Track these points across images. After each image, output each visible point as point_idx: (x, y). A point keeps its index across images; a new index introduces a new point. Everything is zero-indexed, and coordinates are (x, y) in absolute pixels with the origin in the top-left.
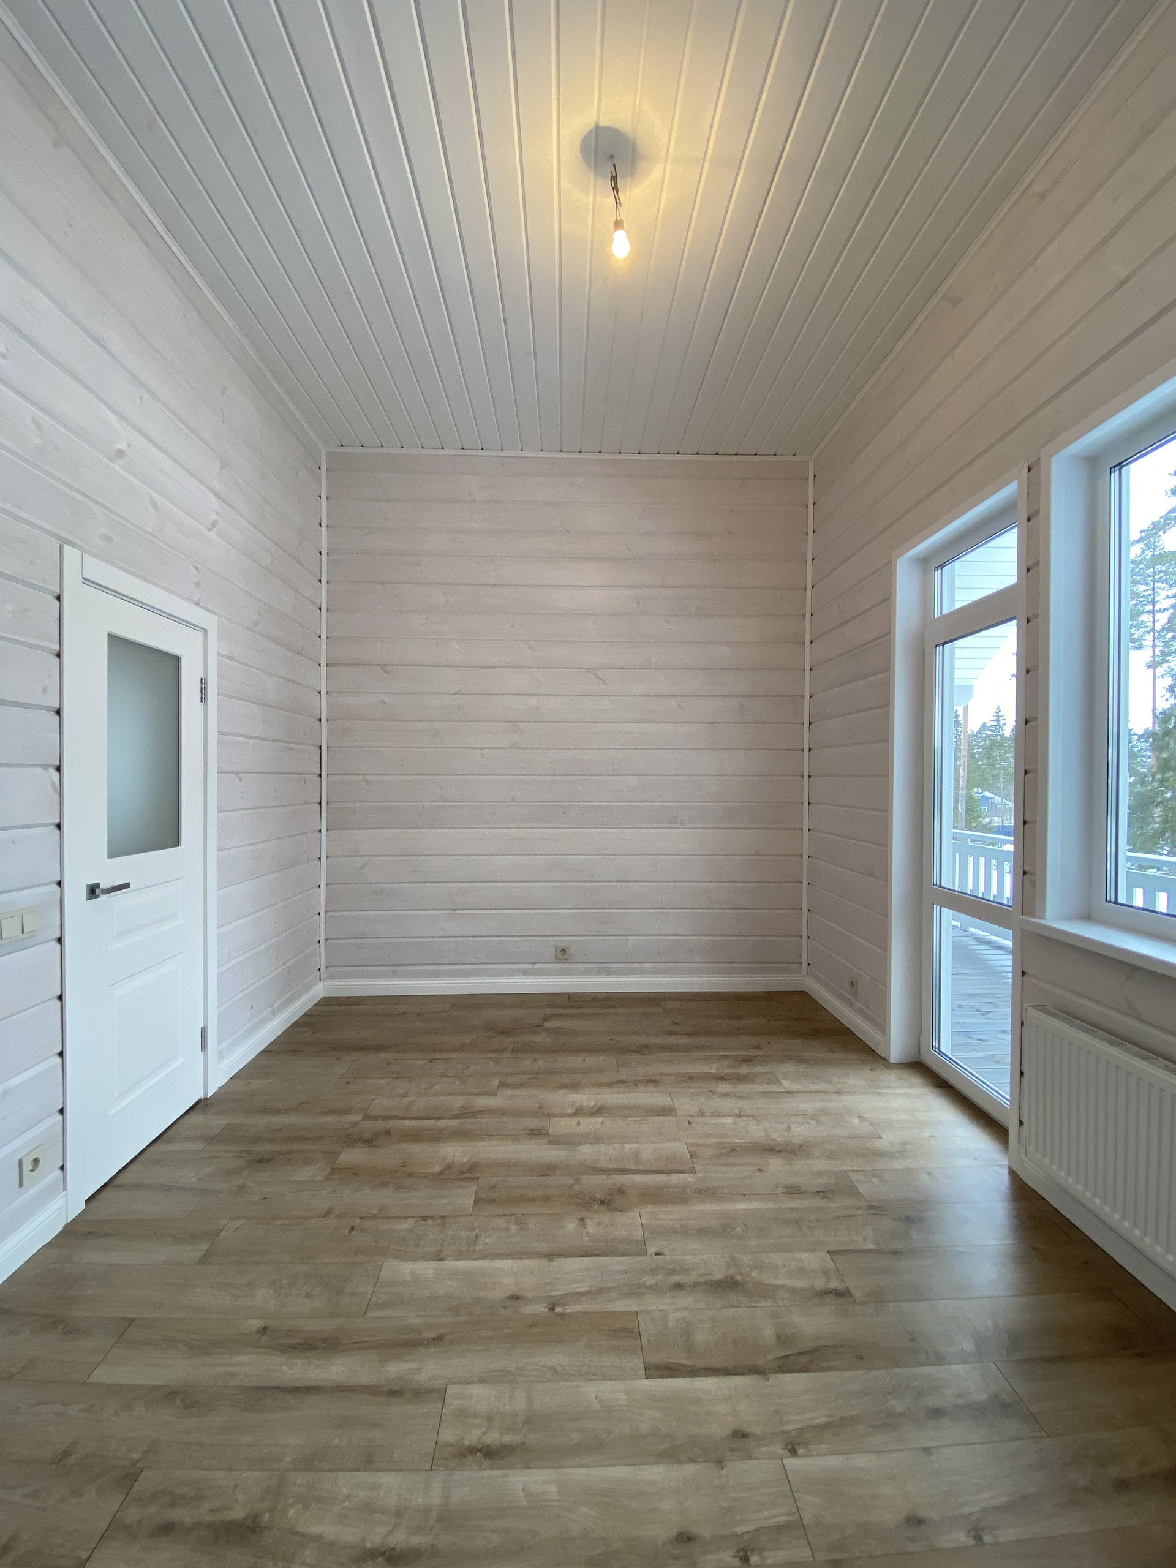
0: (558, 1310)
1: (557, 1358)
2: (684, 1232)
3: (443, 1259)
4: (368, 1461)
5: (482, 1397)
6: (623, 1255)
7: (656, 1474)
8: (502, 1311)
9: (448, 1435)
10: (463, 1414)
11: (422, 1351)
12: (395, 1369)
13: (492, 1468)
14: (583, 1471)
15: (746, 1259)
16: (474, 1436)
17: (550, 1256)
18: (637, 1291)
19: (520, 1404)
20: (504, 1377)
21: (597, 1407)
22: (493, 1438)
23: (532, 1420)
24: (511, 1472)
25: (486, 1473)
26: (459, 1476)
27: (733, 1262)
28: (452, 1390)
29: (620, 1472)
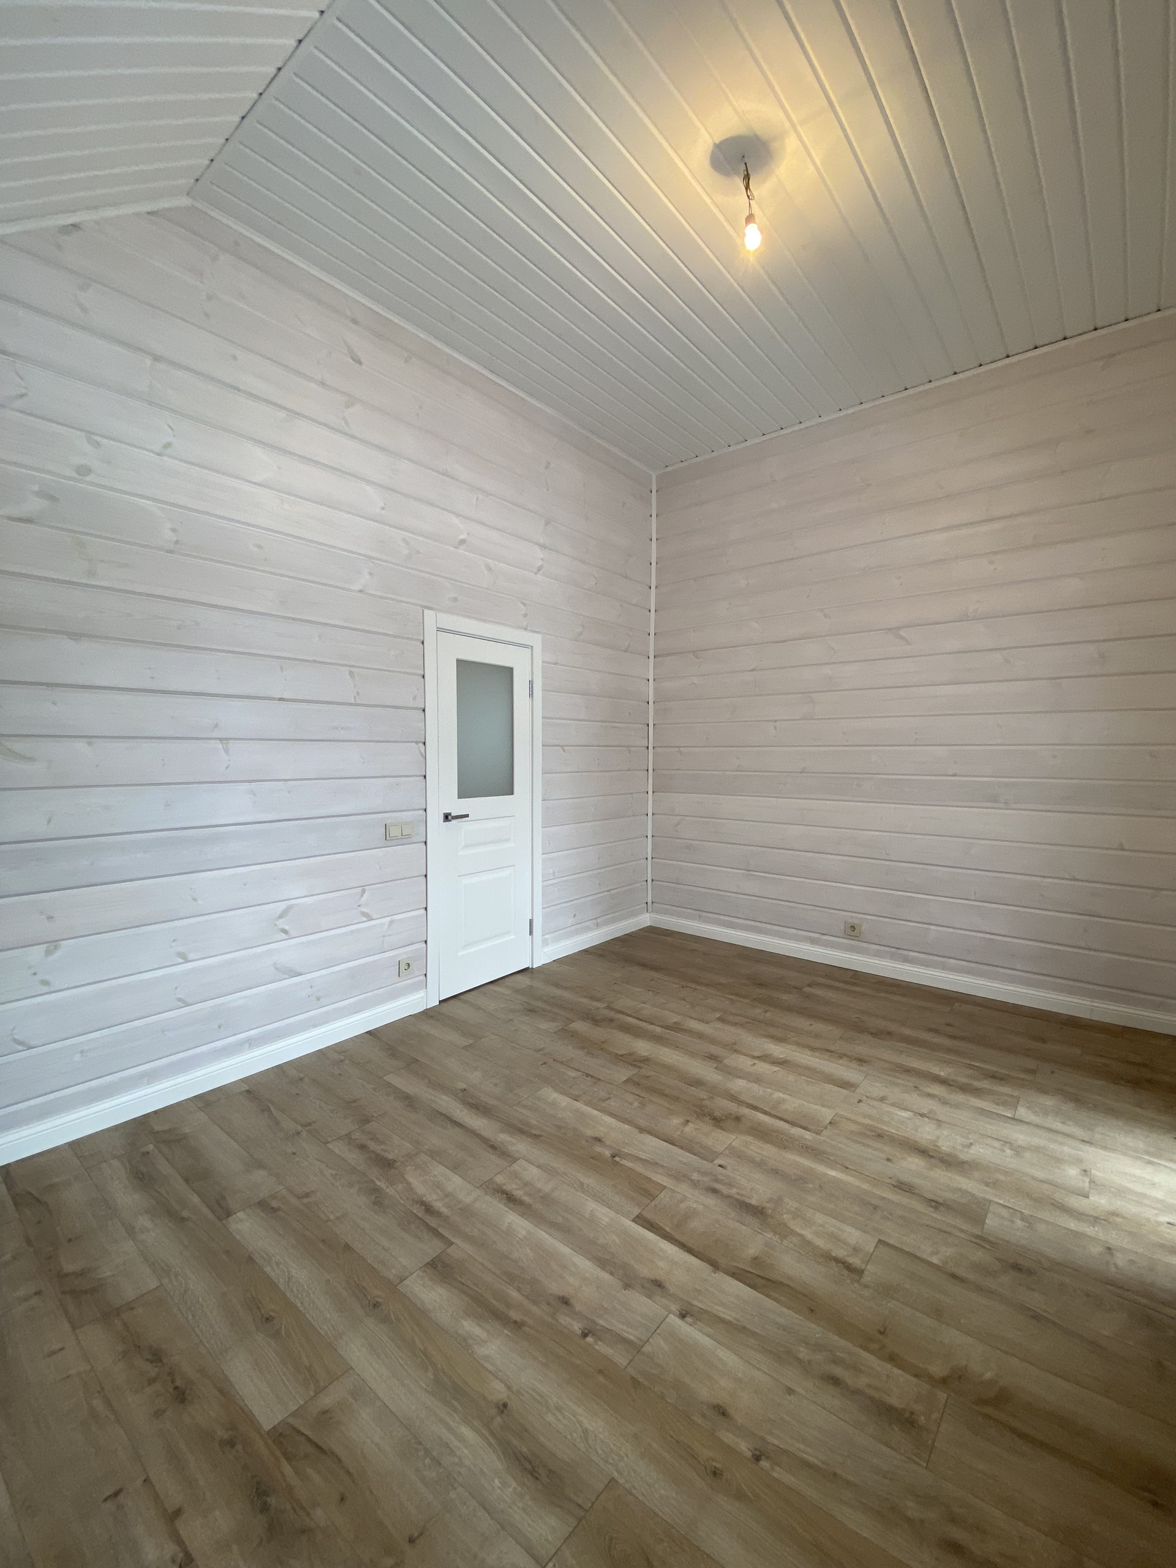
0: (617, 1159)
1: (590, 1181)
2: (760, 1165)
3: (577, 1101)
4: (455, 1168)
5: (532, 1173)
6: (694, 1154)
7: (584, 1264)
8: (584, 1142)
9: (499, 1179)
10: (515, 1176)
11: (524, 1137)
12: (503, 1137)
13: (505, 1205)
14: (546, 1236)
15: (791, 1204)
16: (512, 1187)
17: (642, 1130)
18: (680, 1176)
19: (547, 1188)
20: (552, 1172)
21: (587, 1215)
22: (519, 1193)
23: (545, 1199)
24: (511, 1212)
25: (501, 1205)
26: (488, 1198)
27: (778, 1201)
28: (522, 1162)
29: (565, 1250)
